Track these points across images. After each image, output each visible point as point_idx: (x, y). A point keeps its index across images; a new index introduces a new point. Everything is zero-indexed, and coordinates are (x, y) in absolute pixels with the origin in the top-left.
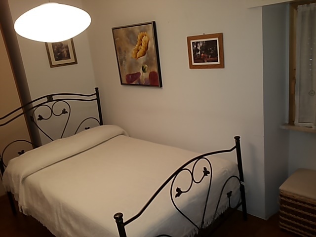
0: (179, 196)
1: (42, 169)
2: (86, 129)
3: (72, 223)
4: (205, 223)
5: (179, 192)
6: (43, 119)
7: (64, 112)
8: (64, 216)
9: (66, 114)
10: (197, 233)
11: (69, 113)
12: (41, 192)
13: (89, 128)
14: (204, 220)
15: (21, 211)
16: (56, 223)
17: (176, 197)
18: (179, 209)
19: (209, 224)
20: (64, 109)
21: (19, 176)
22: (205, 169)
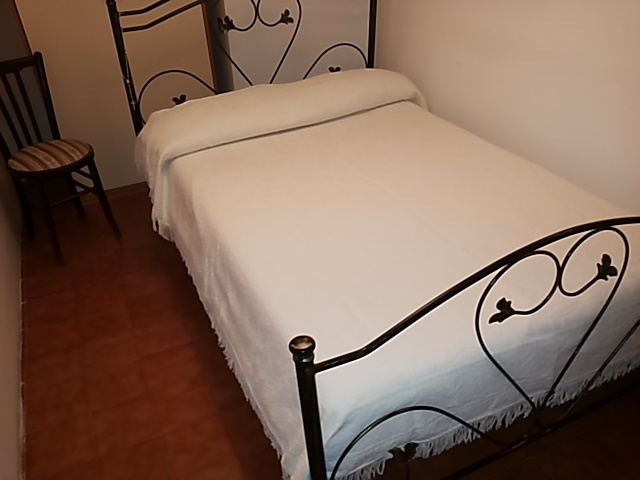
0: (500, 321)
1: (208, 148)
2: (332, 70)
3: (231, 294)
4: (555, 395)
5: (505, 310)
6: (234, 27)
7: (286, 18)
8: (220, 272)
9: (290, 24)
10: (526, 415)
11: (296, 22)
12: (191, 204)
13: (338, 69)
14: (557, 388)
15: (155, 228)
16: (206, 280)
17: (492, 320)
18: (491, 353)
19: (567, 398)
20: (287, 12)
21: (157, 154)
22: (606, 259)
